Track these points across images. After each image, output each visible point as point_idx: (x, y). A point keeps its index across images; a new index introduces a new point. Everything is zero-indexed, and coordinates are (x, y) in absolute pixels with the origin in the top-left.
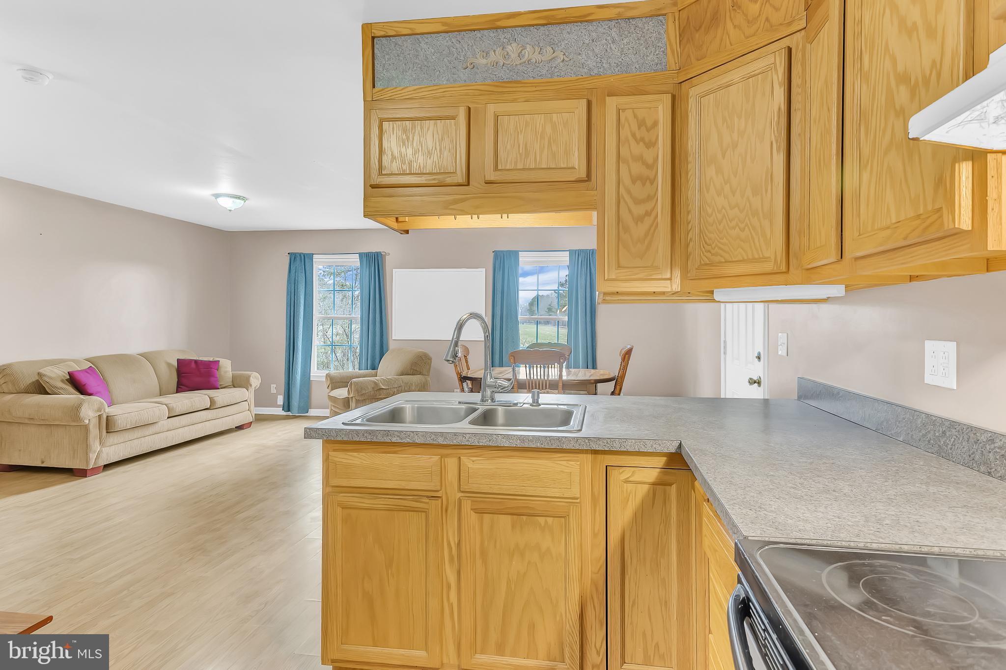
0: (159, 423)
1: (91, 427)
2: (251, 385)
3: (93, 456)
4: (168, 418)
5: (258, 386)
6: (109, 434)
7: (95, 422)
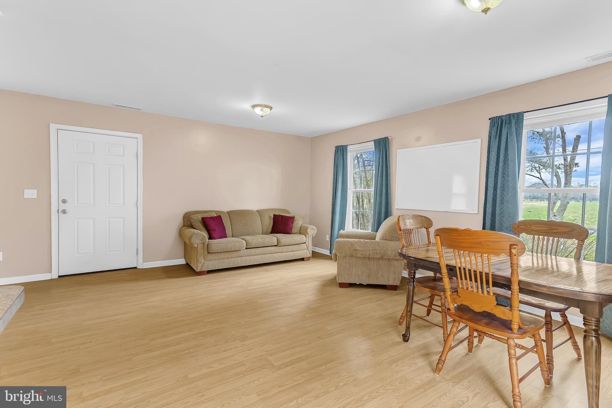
0: (241, 251)
1: (199, 249)
2: (308, 234)
3: (200, 265)
4: (246, 248)
5: (315, 234)
6: (209, 254)
7: (200, 246)
